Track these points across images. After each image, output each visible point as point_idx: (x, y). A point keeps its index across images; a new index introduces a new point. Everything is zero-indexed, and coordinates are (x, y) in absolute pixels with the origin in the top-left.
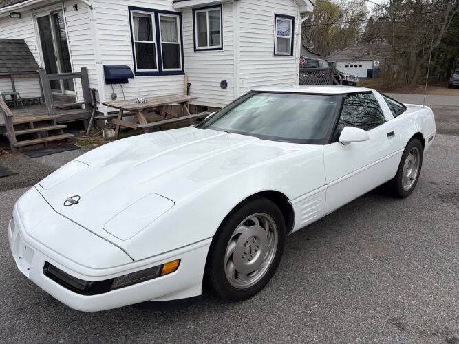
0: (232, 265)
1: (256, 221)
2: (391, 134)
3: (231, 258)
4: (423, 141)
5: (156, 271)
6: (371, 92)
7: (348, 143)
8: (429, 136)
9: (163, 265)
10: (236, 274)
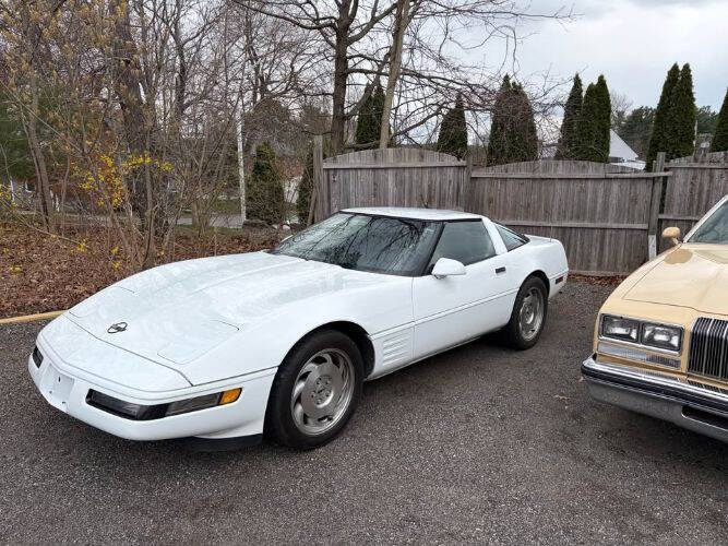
0: (299, 408)
1: (327, 357)
2: (500, 270)
3: (299, 400)
4: (546, 281)
5: (216, 399)
6: (480, 220)
7: (442, 277)
8: (557, 276)
9: (223, 393)
10: (305, 418)
